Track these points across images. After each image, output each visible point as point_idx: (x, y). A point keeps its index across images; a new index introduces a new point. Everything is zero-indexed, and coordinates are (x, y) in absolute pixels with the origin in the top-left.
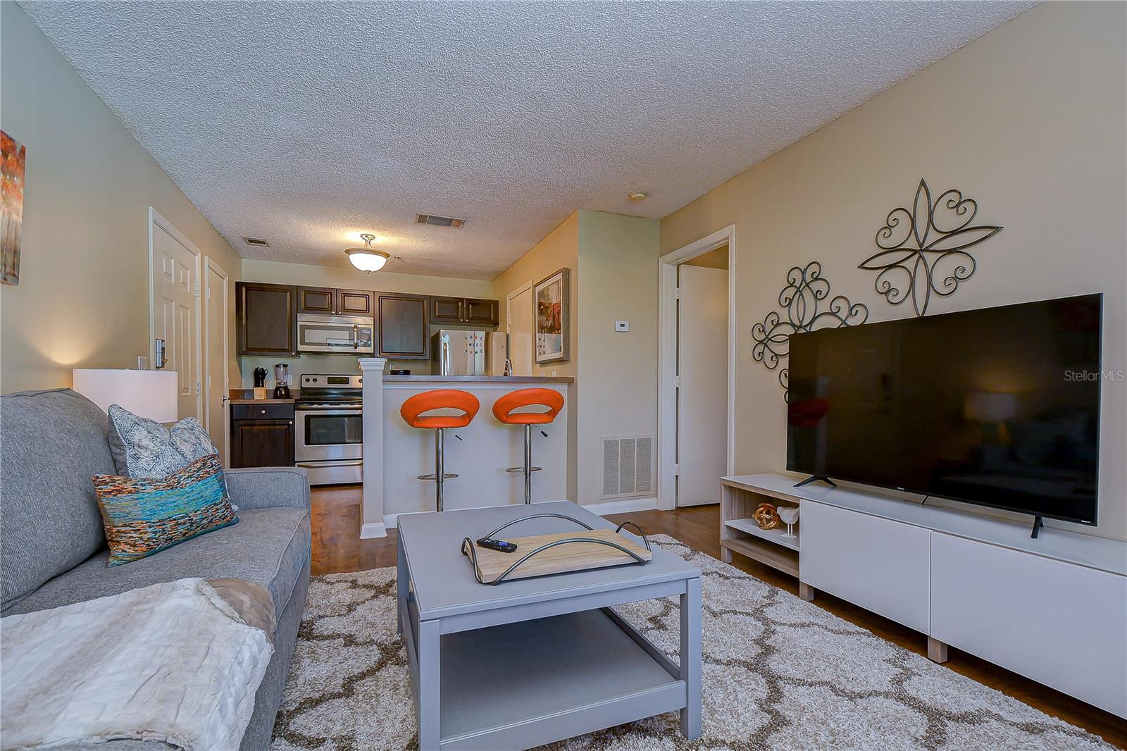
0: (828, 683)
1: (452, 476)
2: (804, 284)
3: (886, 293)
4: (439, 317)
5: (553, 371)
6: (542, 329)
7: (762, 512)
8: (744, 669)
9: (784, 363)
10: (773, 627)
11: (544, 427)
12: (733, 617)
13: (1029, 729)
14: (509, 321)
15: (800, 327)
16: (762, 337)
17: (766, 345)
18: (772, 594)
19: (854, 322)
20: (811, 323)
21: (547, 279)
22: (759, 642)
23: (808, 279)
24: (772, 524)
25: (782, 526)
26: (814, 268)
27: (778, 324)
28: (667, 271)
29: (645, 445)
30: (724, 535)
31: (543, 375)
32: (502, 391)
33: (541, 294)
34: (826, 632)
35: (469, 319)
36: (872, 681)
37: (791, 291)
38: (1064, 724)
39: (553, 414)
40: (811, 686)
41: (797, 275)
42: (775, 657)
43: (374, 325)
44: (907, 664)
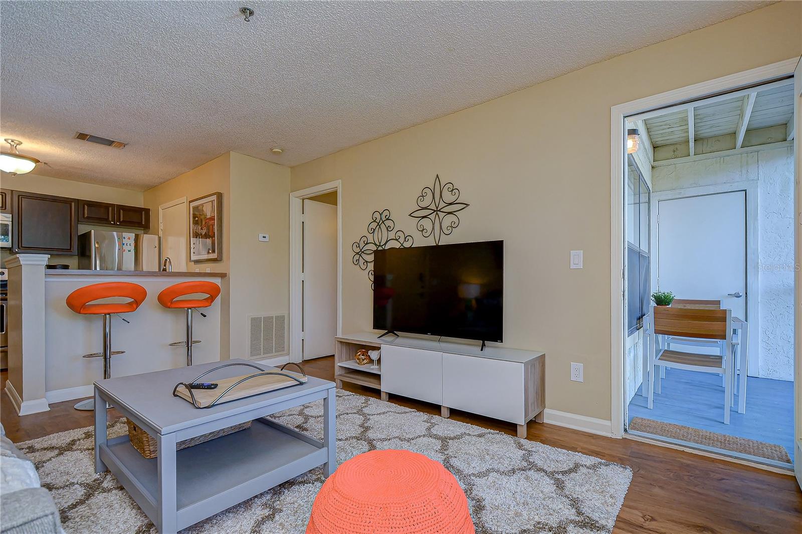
0: (397, 437)
1: (118, 353)
2: (381, 222)
3: (422, 231)
4: (88, 218)
5: (208, 268)
6: (197, 235)
7: (360, 355)
8: (355, 440)
9: (371, 266)
10: (368, 417)
11: (203, 310)
12: (346, 416)
13: (480, 436)
14: (161, 227)
15: (380, 246)
16: (358, 250)
17: (360, 255)
18: (366, 402)
19: (407, 245)
20: (385, 244)
21: (202, 198)
22: (362, 426)
23: (384, 219)
24: (365, 361)
25: (371, 361)
26: (386, 213)
27: (367, 244)
28: (296, 203)
29: (281, 320)
30: (337, 372)
31: (197, 271)
32: (165, 283)
33: (196, 208)
34: (395, 414)
35: (120, 222)
36: (418, 432)
37: (374, 225)
38: (492, 431)
39: (212, 299)
40: (389, 440)
41: (377, 215)
42: (371, 431)
43: (12, 221)
44: (432, 421)
